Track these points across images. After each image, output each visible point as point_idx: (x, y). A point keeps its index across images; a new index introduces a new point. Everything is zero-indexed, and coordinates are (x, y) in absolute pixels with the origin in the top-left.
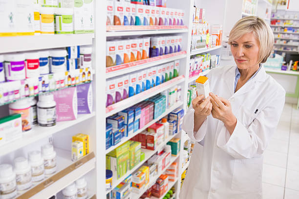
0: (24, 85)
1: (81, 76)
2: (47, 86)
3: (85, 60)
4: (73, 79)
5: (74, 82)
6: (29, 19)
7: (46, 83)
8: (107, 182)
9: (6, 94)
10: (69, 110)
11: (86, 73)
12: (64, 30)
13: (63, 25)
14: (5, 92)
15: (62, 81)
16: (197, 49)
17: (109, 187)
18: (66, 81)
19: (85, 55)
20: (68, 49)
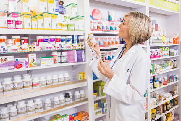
0: (53, 46)
1: (78, 46)
2: (63, 47)
3: (81, 41)
4: (74, 47)
5: (75, 48)
6: (57, 25)
7: (62, 46)
8: (94, 95)
9: (47, 48)
10: (73, 59)
11: (81, 45)
12: (70, 29)
13: (70, 27)
14: (47, 47)
15: (69, 47)
16: (154, 44)
17: (95, 97)
18: (71, 47)
19: (81, 39)
20: (73, 36)
